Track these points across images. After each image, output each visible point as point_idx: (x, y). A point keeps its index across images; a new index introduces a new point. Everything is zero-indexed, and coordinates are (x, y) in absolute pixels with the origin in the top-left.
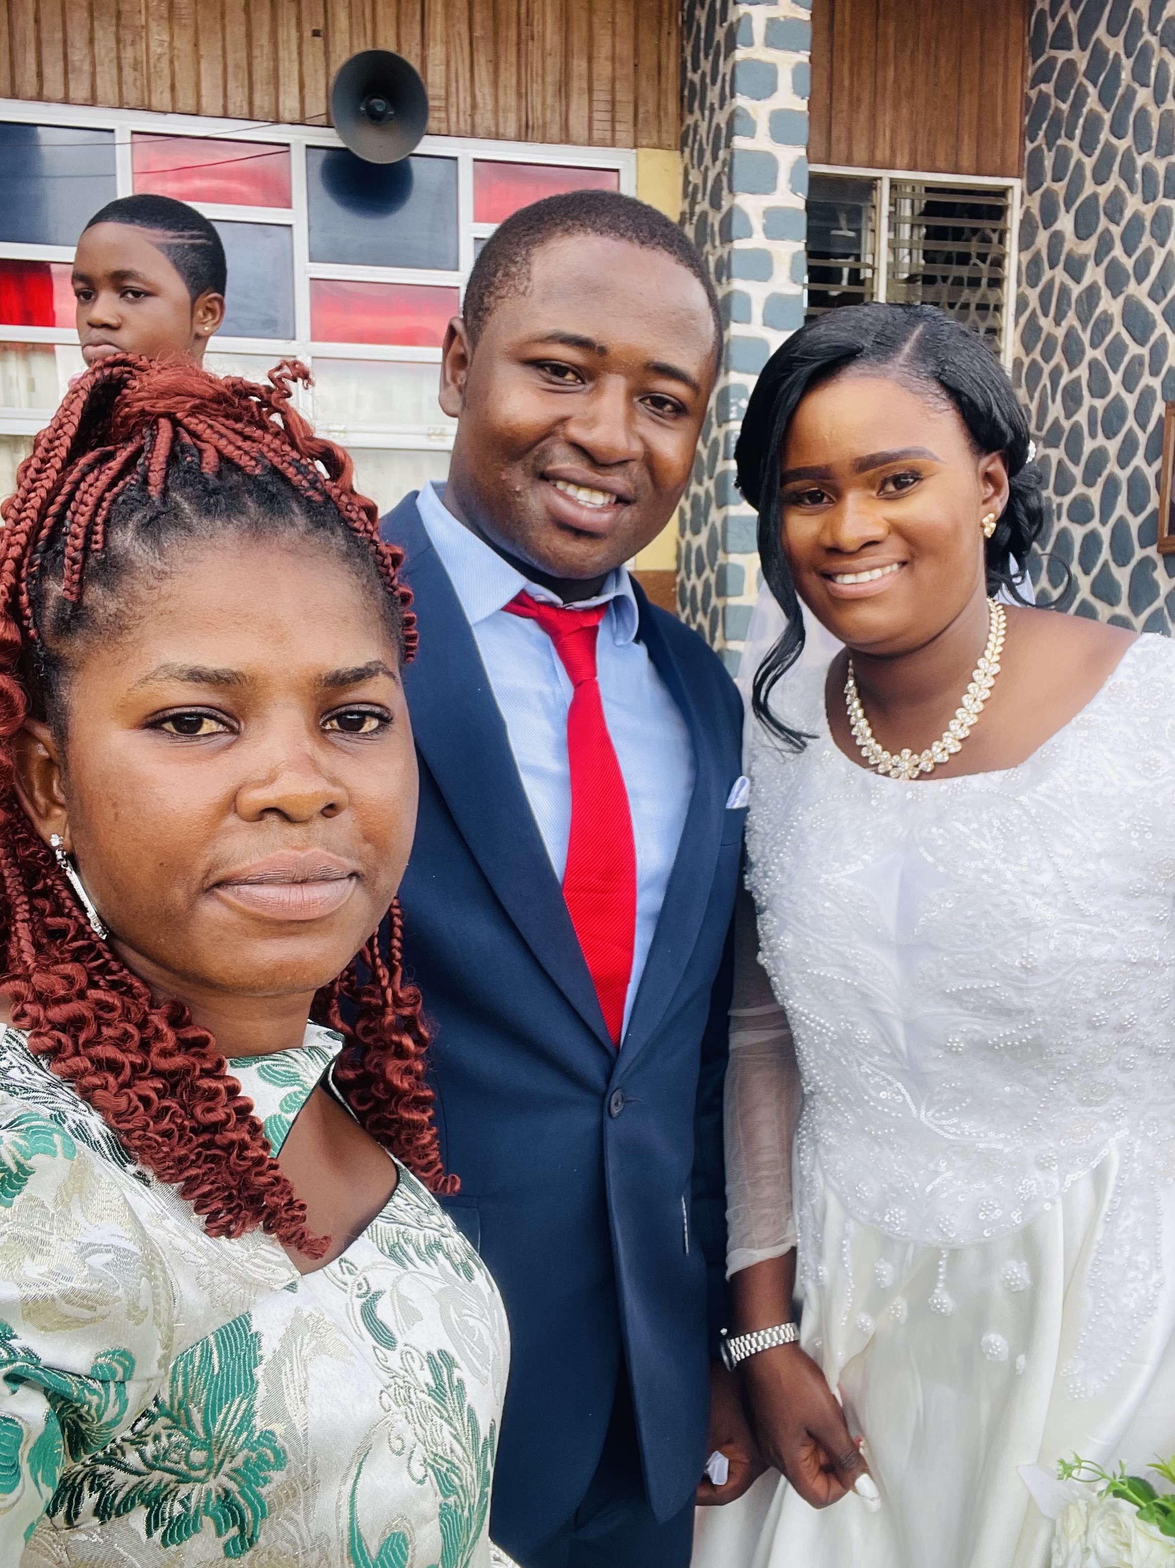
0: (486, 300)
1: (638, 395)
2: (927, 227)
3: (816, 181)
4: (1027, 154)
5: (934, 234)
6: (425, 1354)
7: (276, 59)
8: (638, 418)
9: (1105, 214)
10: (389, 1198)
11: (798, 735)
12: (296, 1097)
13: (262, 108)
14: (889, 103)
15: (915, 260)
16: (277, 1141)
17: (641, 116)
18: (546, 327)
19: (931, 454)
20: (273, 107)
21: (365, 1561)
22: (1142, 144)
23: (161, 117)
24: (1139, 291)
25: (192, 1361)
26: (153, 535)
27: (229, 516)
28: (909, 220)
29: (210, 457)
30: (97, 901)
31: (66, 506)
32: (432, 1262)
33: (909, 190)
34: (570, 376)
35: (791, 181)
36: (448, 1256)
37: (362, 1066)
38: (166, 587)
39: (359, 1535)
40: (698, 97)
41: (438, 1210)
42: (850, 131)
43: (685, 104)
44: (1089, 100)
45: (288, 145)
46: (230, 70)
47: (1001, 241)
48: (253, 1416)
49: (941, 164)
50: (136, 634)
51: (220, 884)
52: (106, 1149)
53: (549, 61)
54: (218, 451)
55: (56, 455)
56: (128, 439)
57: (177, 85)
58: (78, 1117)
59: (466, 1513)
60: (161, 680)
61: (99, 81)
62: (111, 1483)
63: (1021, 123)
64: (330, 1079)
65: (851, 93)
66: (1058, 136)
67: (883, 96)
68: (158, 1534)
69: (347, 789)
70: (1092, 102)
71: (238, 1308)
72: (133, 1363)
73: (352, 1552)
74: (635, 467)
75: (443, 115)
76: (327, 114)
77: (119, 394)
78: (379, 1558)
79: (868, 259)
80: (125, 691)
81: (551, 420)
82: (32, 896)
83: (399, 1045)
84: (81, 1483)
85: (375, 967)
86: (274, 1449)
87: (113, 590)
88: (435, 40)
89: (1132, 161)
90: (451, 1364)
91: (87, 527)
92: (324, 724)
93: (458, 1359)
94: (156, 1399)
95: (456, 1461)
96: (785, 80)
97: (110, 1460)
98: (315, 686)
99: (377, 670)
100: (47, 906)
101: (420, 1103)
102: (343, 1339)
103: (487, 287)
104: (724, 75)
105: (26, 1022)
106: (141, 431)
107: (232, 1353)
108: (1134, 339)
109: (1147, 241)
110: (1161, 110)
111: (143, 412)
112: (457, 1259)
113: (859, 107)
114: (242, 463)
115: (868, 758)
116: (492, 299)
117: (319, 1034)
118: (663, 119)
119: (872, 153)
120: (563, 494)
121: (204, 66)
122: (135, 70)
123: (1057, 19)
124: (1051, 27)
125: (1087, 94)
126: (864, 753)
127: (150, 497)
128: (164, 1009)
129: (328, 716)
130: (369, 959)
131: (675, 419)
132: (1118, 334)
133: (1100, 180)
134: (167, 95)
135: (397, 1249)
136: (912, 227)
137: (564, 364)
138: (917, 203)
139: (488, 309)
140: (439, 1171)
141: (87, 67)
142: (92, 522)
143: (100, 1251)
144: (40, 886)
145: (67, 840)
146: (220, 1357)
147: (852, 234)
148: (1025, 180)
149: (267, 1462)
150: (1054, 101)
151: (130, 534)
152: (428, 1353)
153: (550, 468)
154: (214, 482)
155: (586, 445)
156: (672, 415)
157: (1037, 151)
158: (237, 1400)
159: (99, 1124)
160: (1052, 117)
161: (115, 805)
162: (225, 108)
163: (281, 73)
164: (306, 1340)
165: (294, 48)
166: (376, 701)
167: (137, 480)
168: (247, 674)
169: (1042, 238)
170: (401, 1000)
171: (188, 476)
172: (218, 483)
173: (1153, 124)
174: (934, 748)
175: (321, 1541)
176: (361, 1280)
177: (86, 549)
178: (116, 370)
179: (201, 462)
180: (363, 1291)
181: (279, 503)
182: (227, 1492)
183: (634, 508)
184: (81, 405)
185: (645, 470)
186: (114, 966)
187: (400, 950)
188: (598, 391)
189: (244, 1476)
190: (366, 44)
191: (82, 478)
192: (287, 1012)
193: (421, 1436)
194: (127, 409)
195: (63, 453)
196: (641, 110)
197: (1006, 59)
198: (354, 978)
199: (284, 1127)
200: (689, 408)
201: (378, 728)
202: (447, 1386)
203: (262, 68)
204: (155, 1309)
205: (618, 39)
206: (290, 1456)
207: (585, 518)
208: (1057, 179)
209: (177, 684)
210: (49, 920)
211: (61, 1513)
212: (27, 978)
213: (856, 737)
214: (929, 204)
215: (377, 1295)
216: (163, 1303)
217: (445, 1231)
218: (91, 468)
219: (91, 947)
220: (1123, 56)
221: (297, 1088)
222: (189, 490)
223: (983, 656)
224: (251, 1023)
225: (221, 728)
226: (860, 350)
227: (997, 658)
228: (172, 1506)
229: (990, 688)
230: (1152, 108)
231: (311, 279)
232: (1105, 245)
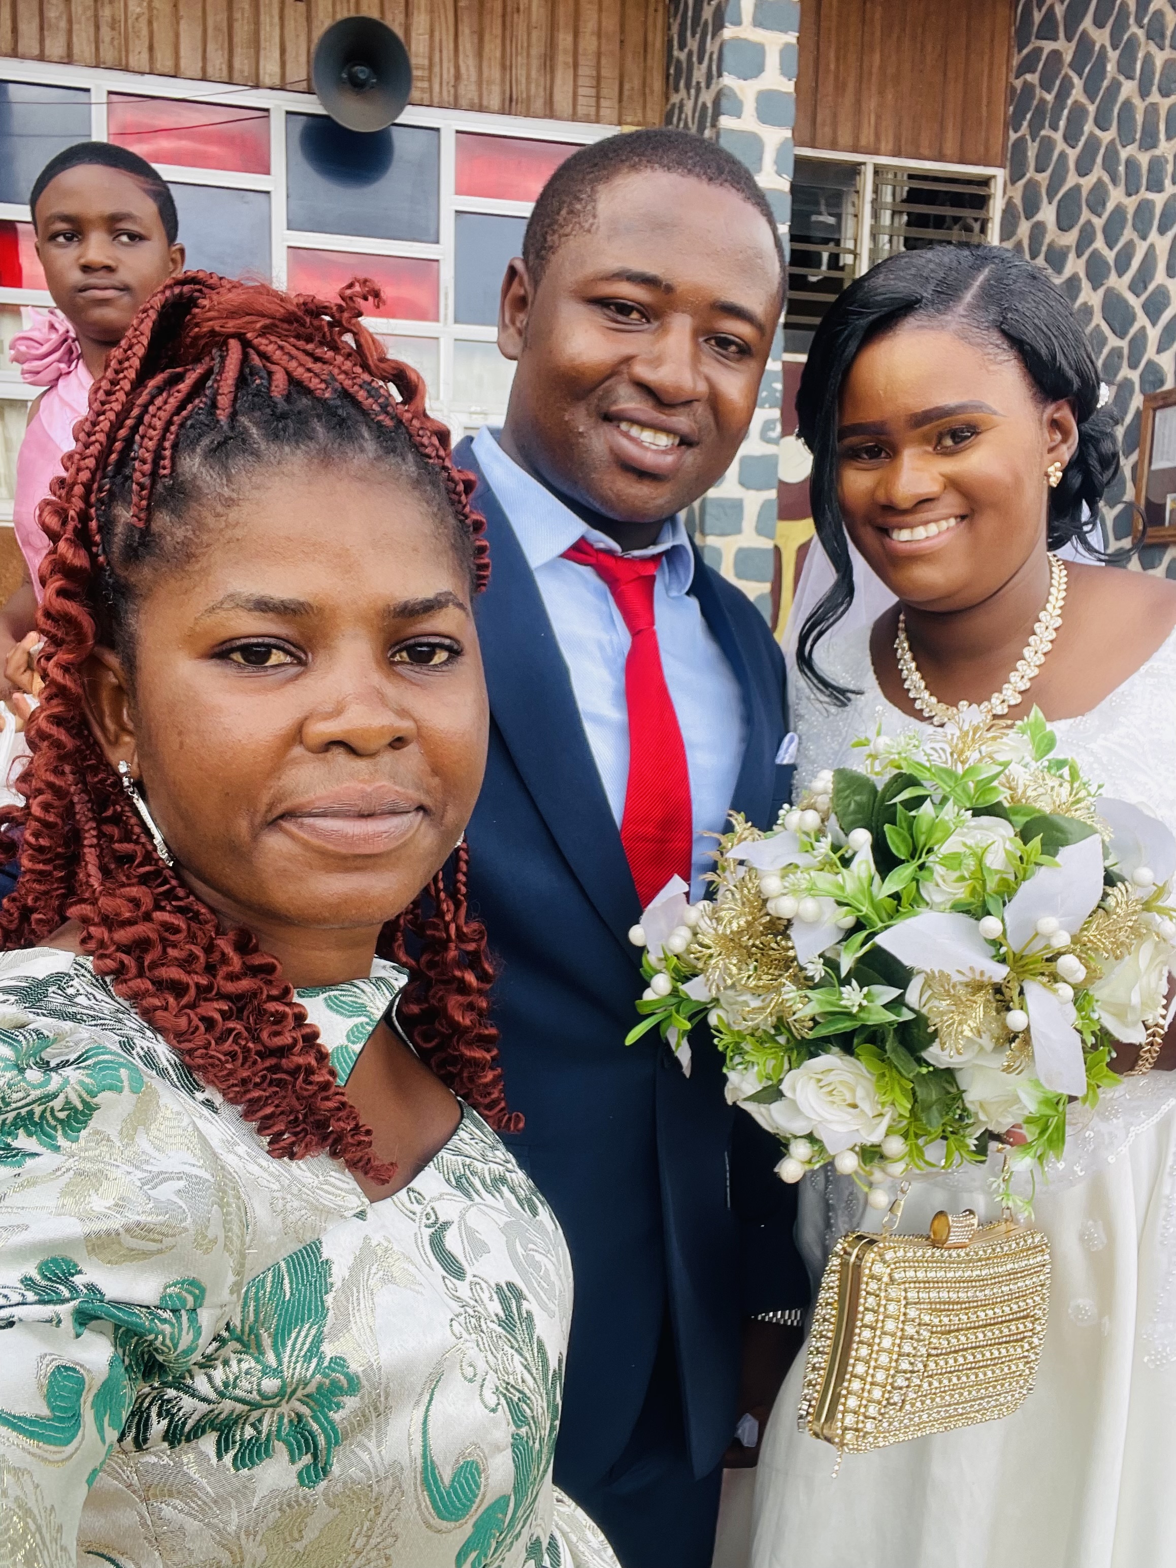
0: (549, 238)
1: (703, 335)
2: (909, 214)
3: (801, 164)
4: (1010, 144)
5: (916, 221)
6: (494, 1286)
7: (257, 23)
8: (704, 359)
9: (1088, 205)
10: (454, 1132)
11: (843, 692)
12: (363, 1028)
13: (242, 71)
14: (874, 89)
15: (894, 247)
16: (344, 1071)
17: (626, 93)
18: (612, 264)
19: (989, 408)
20: (253, 71)
21: (438, 1488)
22: (1126, 137)
23: (138, 77)
24: (1119, 283)
25: (263, 1286)
26: (219, 459)
27: (297, 442)
28: (889, 206)
29: (280, 379)
30: (165, 829)
31: (134, 429)
32: (497, 1195)
33: (890, 176)
34: (635, 315)
35: (776, 163)
36: (513, 1190)
37: (426, 1000)
38: (233, 514)
39: (432, 1462)
40: (684, 75)
41: (501, 1147)
42: (835, 116)
43: (671, 82)
44: (1074, 92)
45: (267, 110)
46: (210, 31)
47: (983, 230)
48: (321, 1342)
49: (926, 152)
50: (204, 562)
51: (282, 817)
52: (174, 1077)
53: (535, 34)
54: (288, 373)
55: (125, 377)
56: (198, 360)
57: (156, 45)
58: (145, 1044)
59: (537, 1445)
60: (228, 610)
61: (75, 39)
62: (179, 1410)
63: (1005, 113)
64: (394, 1014)
65: (837, 78)
66: (1042, 127)
67: (869, 80)
68: (228, 1458)
69: (415, 721)
70: (1077, 93)
71: (309, 1235)
72: (203, 1291)
73: (425, 1480)
74: (700, 409)
75: (426, 85)
76: (308, 80)
77: (189, 313)
78: (452, 1486)
79: (850, 245)
80: (192, 620)
81: (616, 359)
82: (100, 822)
83: (462, 980)
84: (149, 1408)
85: (439, 902)
86: (347, 1375)
87: (180, 517)
88: (419, 8)
89: (1116, 153)
90: (519, 1296)
91: (155, 451)
92: (393, 655)
93: (526, 1292)
94: (228, 1324)
95: (527, 1391)
96: (772, 60)
97: (178, 1384)
98: (383, 618)
99: (447, 601)
100: (116, 832)
101: (485, 1042)
102: (412, 1269)
103: (549, 226)
104: (711, 54)
105: (92, 945)
106: (210, 352)
107: (303, 1280)
108: (1114, 332)
109: (1128, 233)
110: (1146, 103)
111: (213, 333)
112: (522, 1194)
113: (844, 90)
114: (312, 386)
115: (922, 710)
116: (556, 237)
117: (384, 967)
118: (649, 98)
119: (857, 138)
120: (626, 435)
121: (183, 26)
122: (113, 29)
123: (1044, 9)
124: (1037, 17)
125: (1072, 86)
126: (918, 705)
127: (218, 421)
128: (231, 935)
129: (398, 647)
130: (433, 892)
131: (738, 361)
132: (1098, 326)
133: (1083, 172)
134: (145, 56)
135: (464, 1180)
136: (894, 213)
137: (630, 303)
138: (898, 189)
139: (551, 247)
140: (502, 1109)
141: (63, 24)
142: (160, 447)
143: (172, 1179)
144: (110, 812)
145: (135, 767)
146: (291, 1283)
147: (831, 220)
148: (1008, 170)
149: (341, 1389)
150: (1038, 90)
151: (197, 460)
152: (497, 1285)
153: (614, 408)
154: (282, 406)
155: (652, 385)
156: (737, 356)
157: (1022, 139)
158: (307, 1326)
159: (167, 1052)
160: (1037, 107)
161: (180, 733)
162: (204, 69)
163: (262, 37)
164: (373, 1270)
165: (276, 12)
166: (446, 633)
167: (205, 404)
168: (315, 604)
169: (1024, 228)
170: (465, 934)
171: (256, 399)
172: (286, 407)
173: (1138, 117)
174: (993, 700)
175: (395, 1469)
176: (429, 1210)
177: (154, 475)
178: (186, 288)
179: (270, 384)
180: (431, 1221)
181: (349, 428)
182: (300, 1417)
183: (696, 450)
184: (151, 324)
185: (709, 410)
186: (181, 892)
187: (465, 884)
188: (664, 330)
189: (316, 1401)
190: (349, 10)
191: (151, 402)
192: (355, 944)
193: (492, 1364)
194: (197, 330)
195: (132, 374)
196: (627, 86)
197: (992, 50)
198: (419, 911)
199: (350, 1058)
200: (754, 349)
201: (448, 659)
202: (516, 1317)
203: (242, 31)
204: (226, 1237)
205: (604, 14)
206: (364, 1382)
207: (649, 459)
208: (1040, 169)
209: (243, 614)
210: (116, 846)
211: (129, 1438)
212: (94, 902)
213: (908, 690)
214: (911, 191)
215: (445, 1225)
216: (236, 1228)
217: (509, 1166)
218: (160, 390)
219: (158, 873)
220: (1109, 49)
221: (364, 1019)
222: (257, 414)
223: (1045, 609)
224: (317, 953)
225: (288, 659)
226: (918, 301)
227: (1059, 612)
228: (243, 1428)
229: (1052, 642)
230: (1137, 101)
231: (289, 247)
232: (1086, 237)
